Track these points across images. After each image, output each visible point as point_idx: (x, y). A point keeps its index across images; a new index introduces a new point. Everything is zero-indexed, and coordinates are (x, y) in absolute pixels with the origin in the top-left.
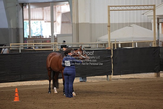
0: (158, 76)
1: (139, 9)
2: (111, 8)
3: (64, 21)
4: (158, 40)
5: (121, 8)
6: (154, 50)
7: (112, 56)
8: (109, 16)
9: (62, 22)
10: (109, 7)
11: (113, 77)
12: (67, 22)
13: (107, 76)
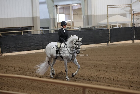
0: (134, 42)
1: (123, 6)
2: (109, 7)
3: (75, 14)
4: (133, 23)
5: (114, 7)
6: (131, 29)
7: (109, 33)
8: (108, 11)
9: (74, 14)
10: (107, 6)
11: (110, 43)
12: (76, 14)
13: (107, 43)
